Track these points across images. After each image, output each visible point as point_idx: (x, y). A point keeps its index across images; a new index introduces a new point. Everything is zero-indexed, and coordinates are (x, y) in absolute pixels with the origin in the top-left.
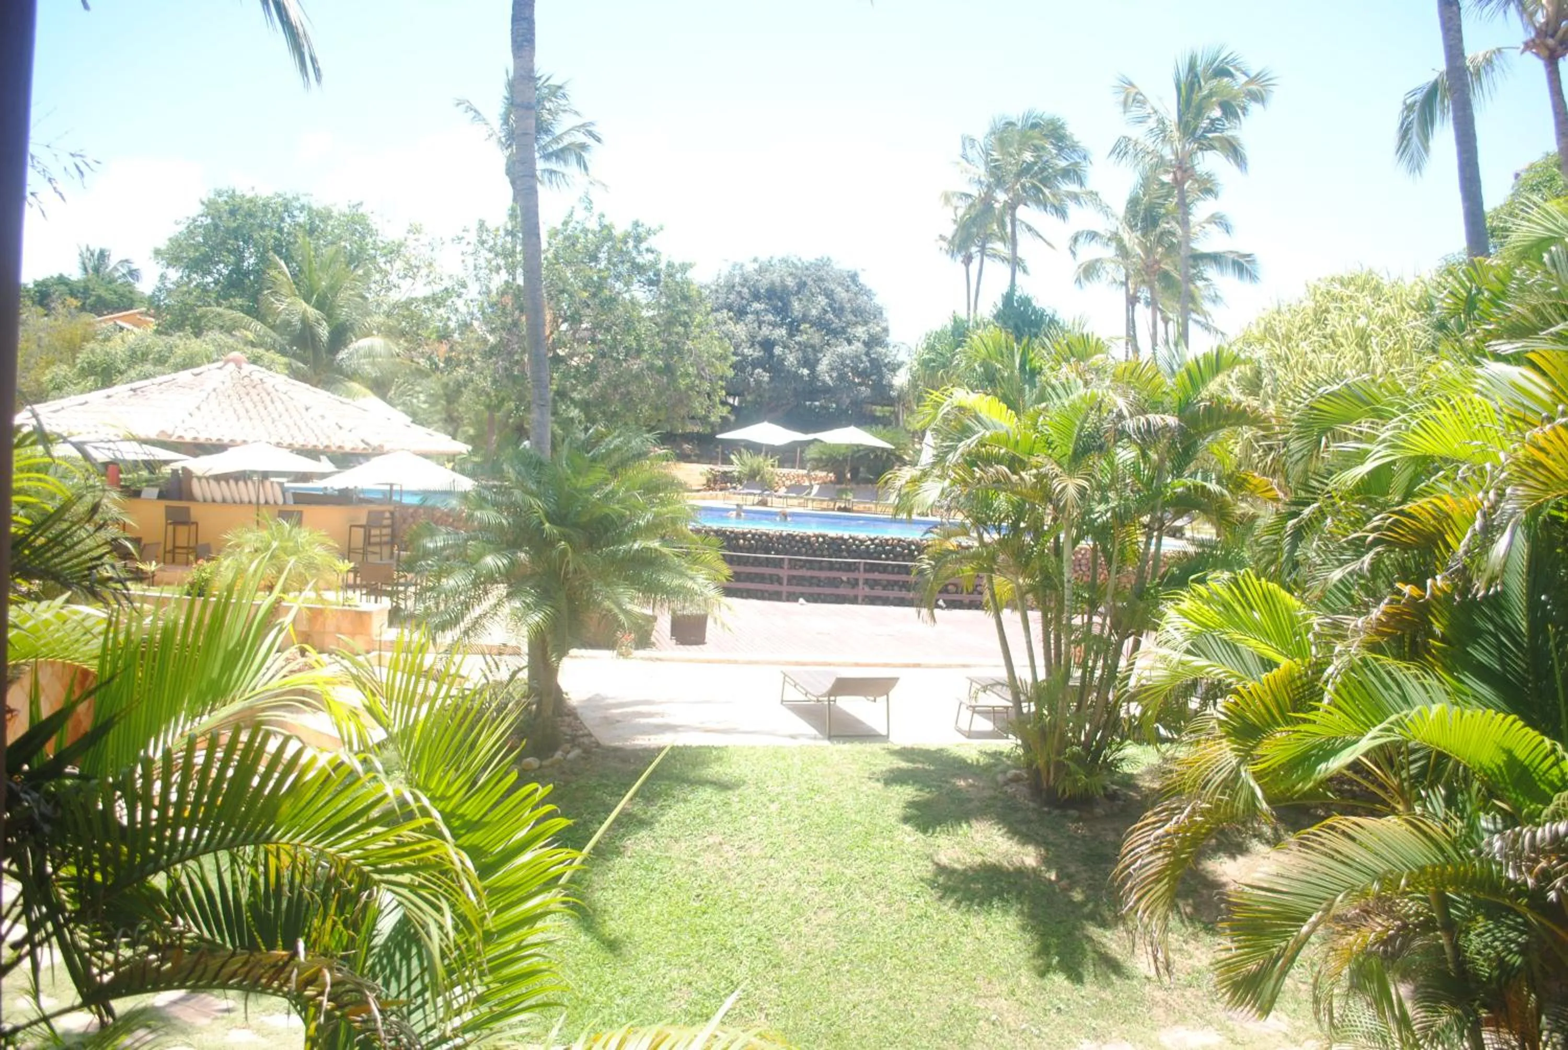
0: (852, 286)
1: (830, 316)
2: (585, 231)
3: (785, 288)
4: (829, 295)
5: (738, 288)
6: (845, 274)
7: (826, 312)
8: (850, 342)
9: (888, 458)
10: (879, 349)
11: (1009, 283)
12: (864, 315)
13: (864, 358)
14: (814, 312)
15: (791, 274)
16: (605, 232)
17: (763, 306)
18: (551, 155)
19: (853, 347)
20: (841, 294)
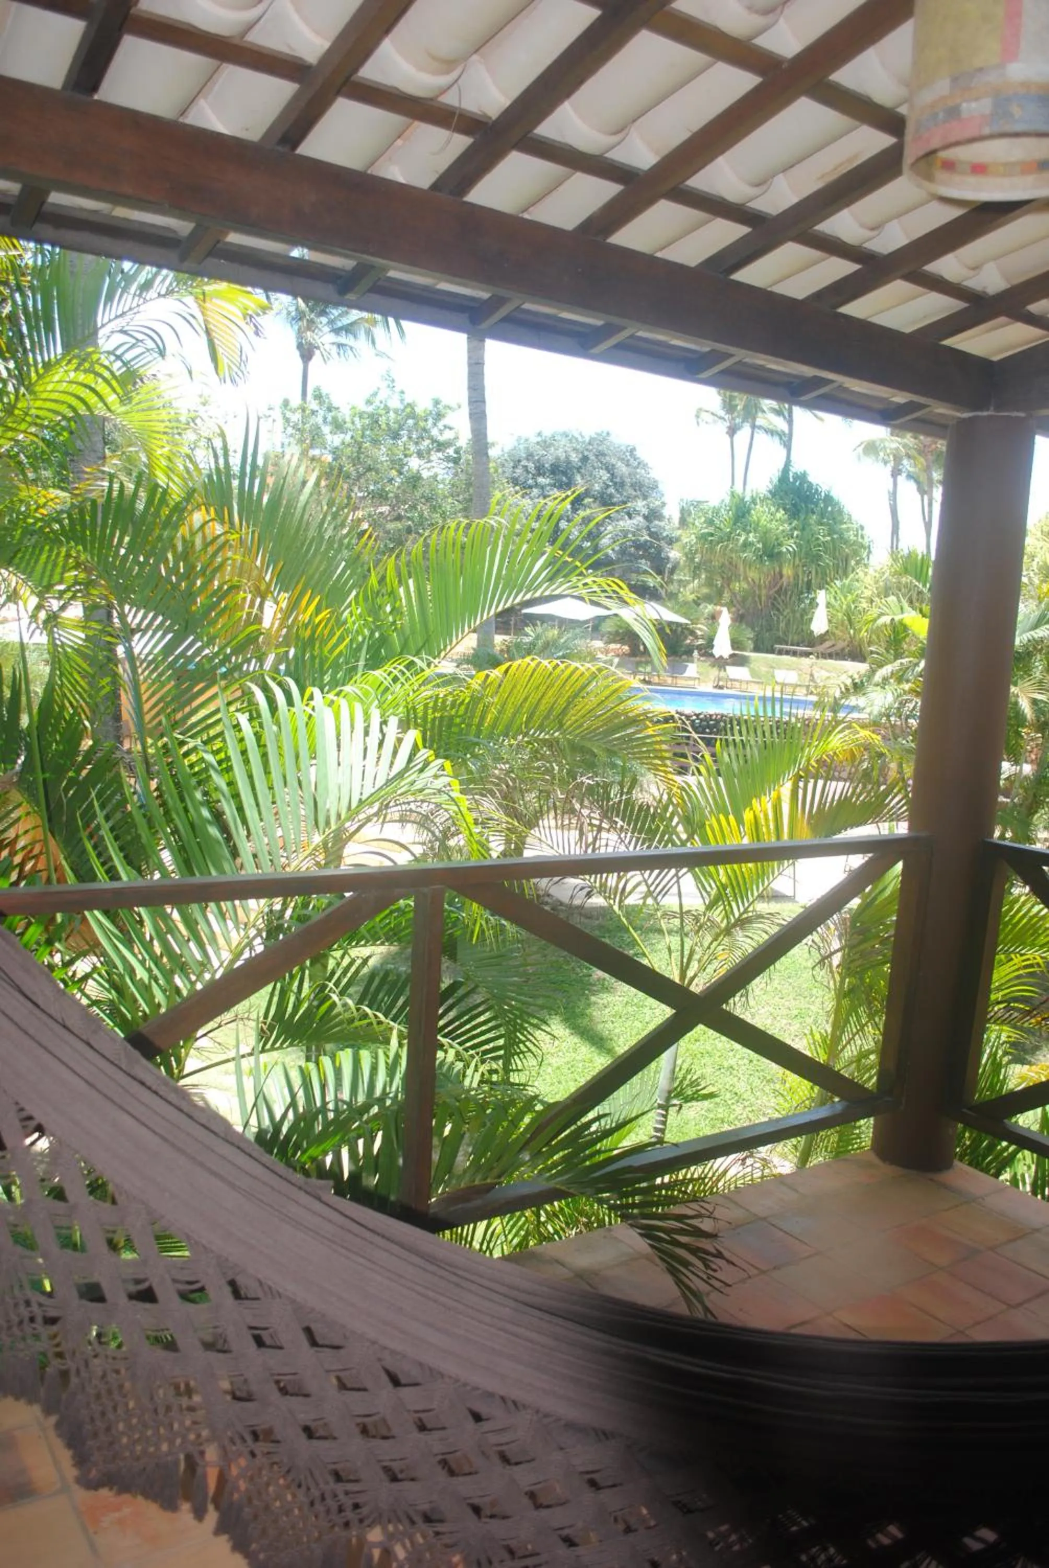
0: (632, 460)
1: (612, 490)
2: (387, 409)
3: (568, 462)
4: (610, 469)
5: (524, 463)
6: (623, 448)
7: (608, 486)
8: (630, 517)
9: (682, 632)
10: (657, 522)
11: (784, 459)
12: (644, 489)
13: (645, 532)
14: (597, 487)
15: (574, 449)
16: (408, 410)
17: (548, 481)
18: (341, 329)
19: (635, 521)
20: (622, 469)
